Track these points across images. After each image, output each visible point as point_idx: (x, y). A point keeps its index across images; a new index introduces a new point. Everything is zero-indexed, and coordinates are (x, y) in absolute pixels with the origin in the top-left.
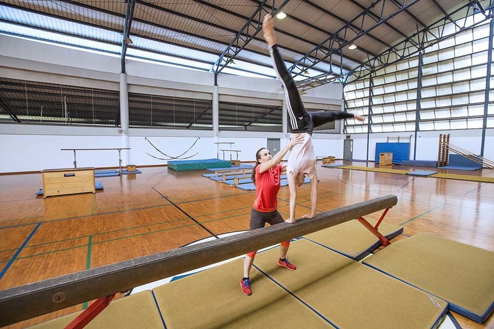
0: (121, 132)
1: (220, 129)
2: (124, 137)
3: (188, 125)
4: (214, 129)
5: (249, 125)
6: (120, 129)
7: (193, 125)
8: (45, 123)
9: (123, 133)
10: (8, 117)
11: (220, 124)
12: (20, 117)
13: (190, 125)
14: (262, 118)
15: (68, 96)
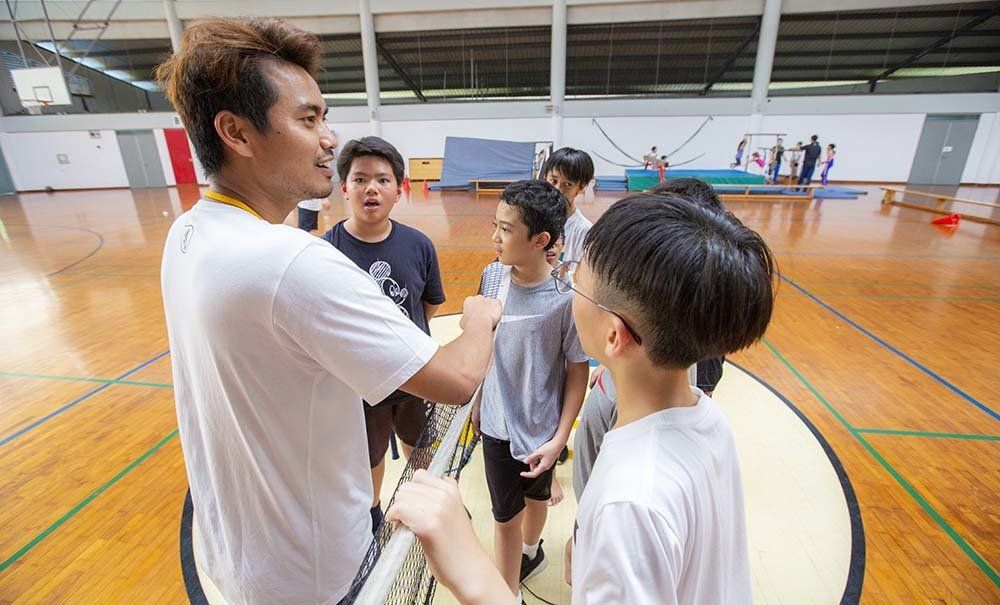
0: (549, 109)
1: (771, 94)
2: (554, 119)
3: (702, 87)
4: (754, 94)
5: (884, 76)
6: (549, 103)
7: (716, 87)
8: (449, 99)
9: (554, 112)
10: (411, 94)
11: (773, 80)
12: (425, 93)
13: (707, 89)
14: (937, 49)
15: (476, 48)
